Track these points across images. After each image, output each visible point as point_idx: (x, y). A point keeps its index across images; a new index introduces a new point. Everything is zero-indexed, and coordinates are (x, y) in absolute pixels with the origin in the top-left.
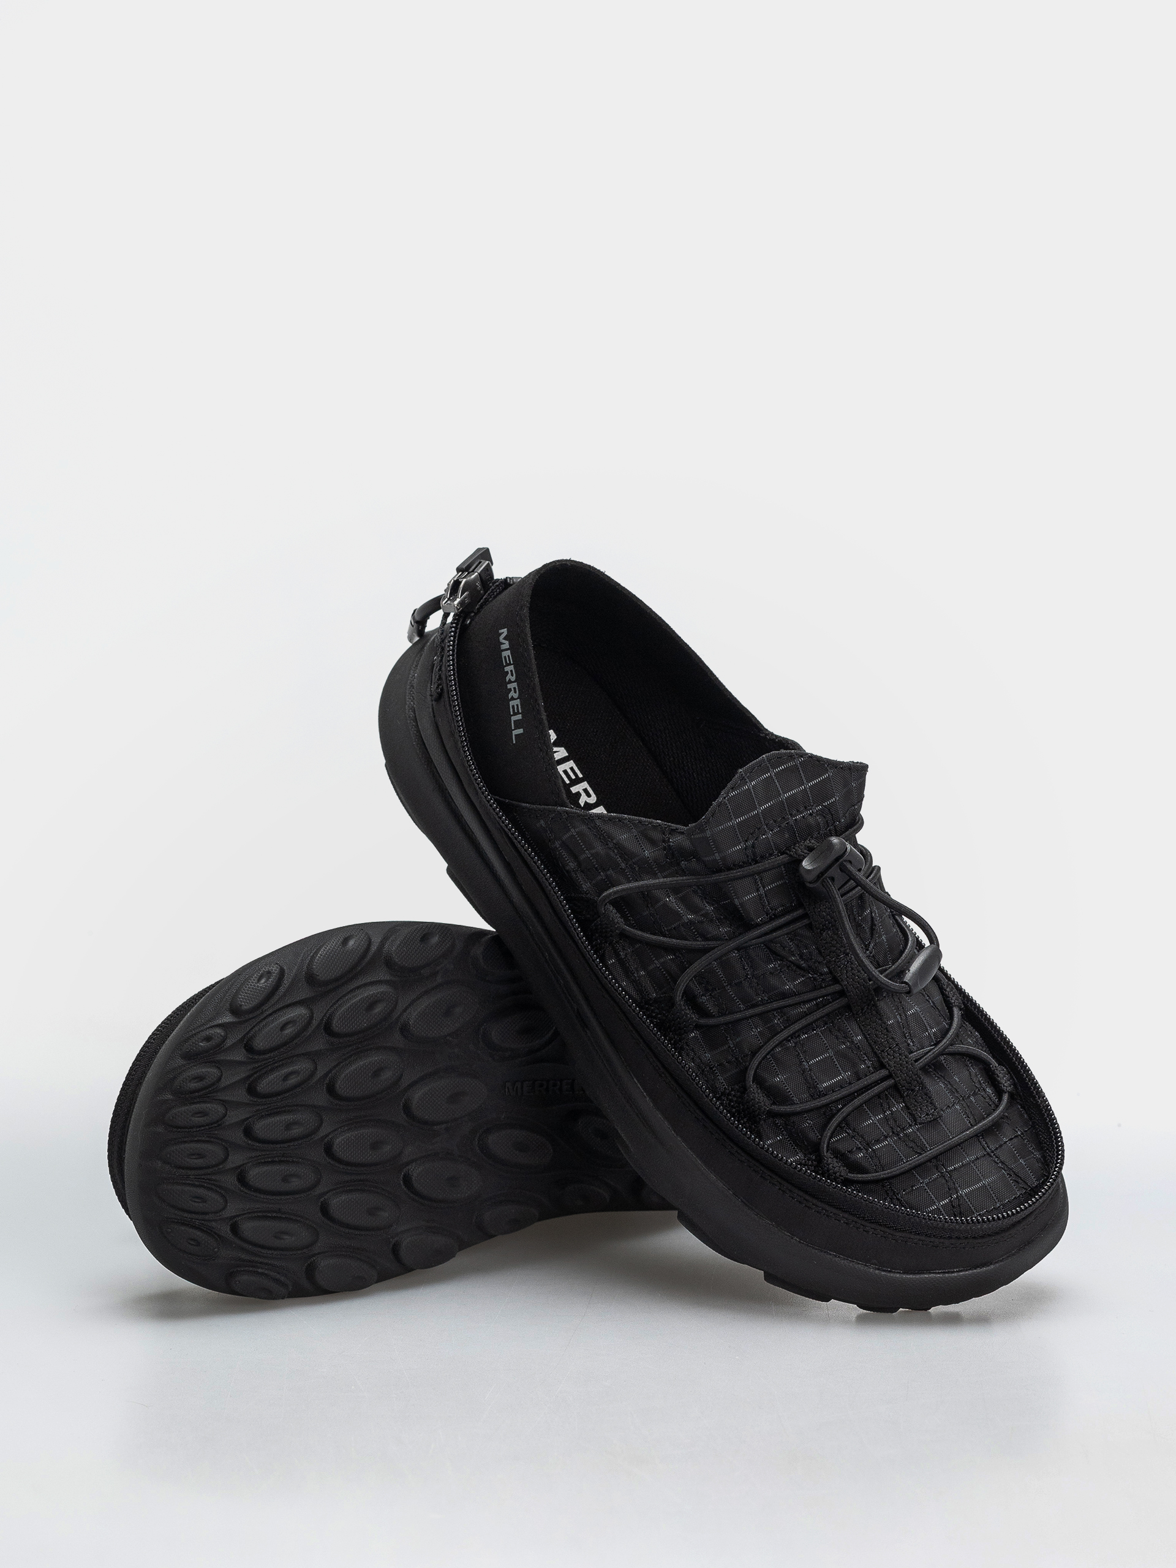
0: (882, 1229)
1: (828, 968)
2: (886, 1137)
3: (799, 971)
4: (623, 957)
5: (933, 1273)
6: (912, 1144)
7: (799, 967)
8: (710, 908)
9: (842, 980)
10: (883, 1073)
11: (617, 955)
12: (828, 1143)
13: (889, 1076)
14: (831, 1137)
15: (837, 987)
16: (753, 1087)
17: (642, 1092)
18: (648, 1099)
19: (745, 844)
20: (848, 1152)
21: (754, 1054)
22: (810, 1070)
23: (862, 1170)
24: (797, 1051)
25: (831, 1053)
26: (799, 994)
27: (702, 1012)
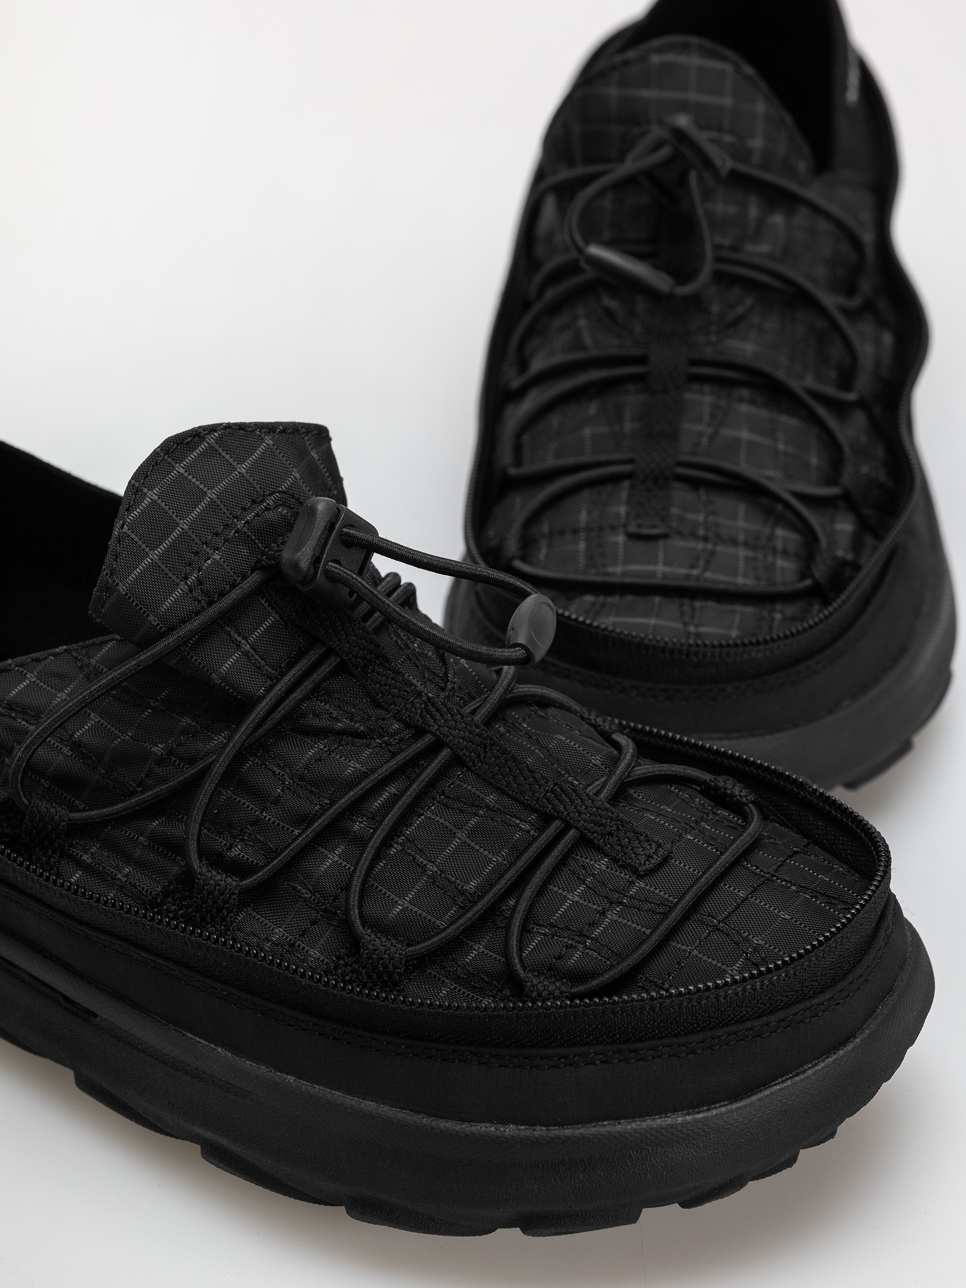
0: (665, 1041)
1: (400, 720)
2: (603, 913)
3: (358, 741)
4: (89, 861)
5: (776, 1084)
6: (648, 906)
7: (356, 735)
8: (186, 721)
9: (429, 726)
10: (556, 825)
11: (79, 864)
12: (521, 961)
13: (568, 827)
14: (520, 951)
15: (428, 739)
16: (367, 935)
17: (207, 1046)
18: (220, 1050)
19: (187, 584)
20: (556, 959)
21: (347, 888)
22: (442, 872)
23: (592, 975)
24: (409, 854)
25: (462, 835)
26: (373, 771)
27: (240, 869)
